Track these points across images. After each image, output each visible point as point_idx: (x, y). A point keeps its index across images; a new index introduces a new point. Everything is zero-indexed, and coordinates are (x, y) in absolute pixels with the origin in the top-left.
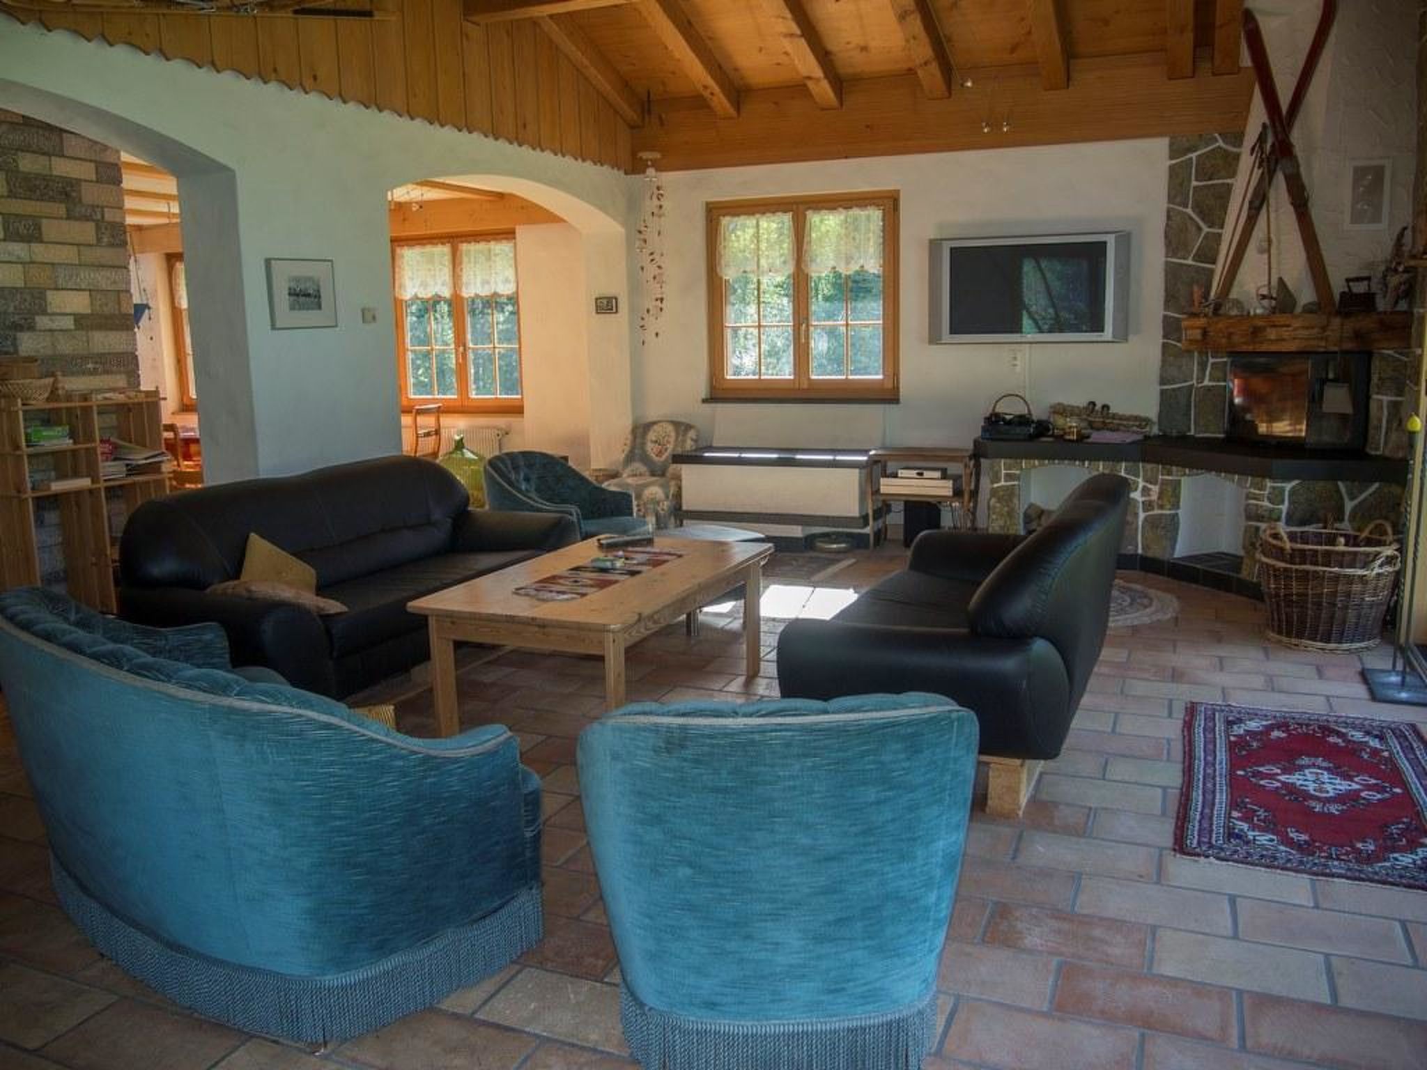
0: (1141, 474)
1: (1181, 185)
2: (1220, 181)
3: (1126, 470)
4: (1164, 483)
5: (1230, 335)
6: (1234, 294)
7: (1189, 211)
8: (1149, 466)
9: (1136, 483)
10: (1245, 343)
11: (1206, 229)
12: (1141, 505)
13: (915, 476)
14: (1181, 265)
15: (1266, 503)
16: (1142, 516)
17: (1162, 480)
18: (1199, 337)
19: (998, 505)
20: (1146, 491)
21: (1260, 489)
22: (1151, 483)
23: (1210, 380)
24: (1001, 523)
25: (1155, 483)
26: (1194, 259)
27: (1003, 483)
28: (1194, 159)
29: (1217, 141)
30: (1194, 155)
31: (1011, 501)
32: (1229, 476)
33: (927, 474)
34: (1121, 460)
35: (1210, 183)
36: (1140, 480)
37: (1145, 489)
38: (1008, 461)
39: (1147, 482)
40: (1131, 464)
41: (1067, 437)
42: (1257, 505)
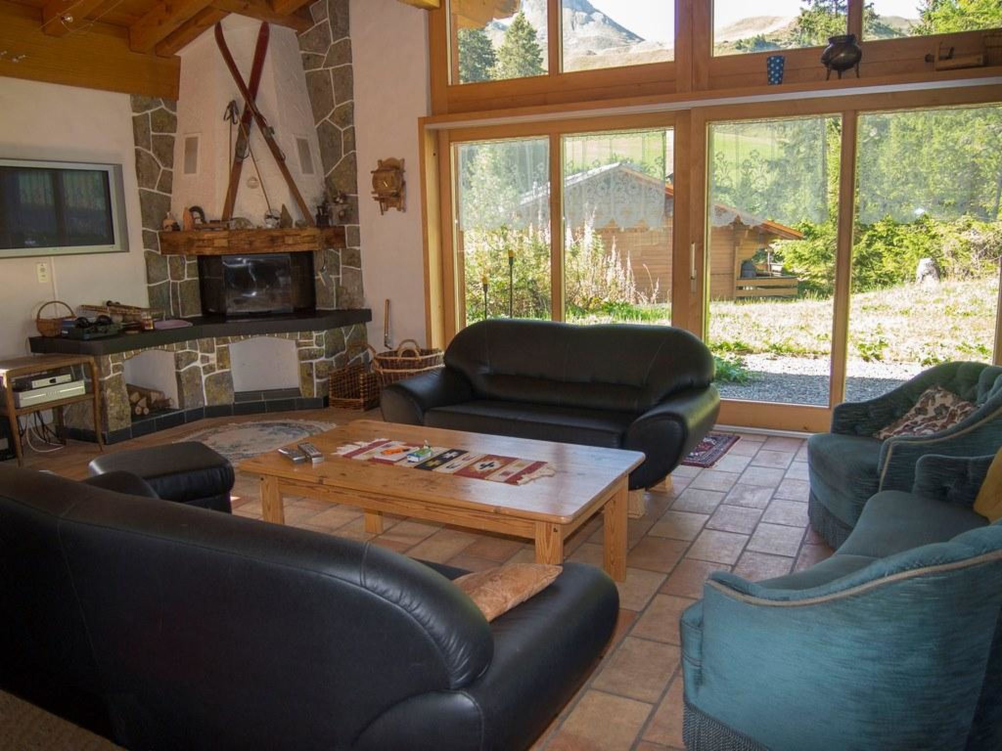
0: (198, 347)
1: (145, 132)
2: (166, 134)
3: (189, 346)
4: (219, 350)
5: (251, 243)
6: (236, 214)
7: (151, 152)
8: (204, 340)
9: (196, 354)
10: (265, 247)
11: (162, 168)
12: (202, 370)
13: (49, 384)
14: (151, 192)
15: (315, 347)
16: (204, 377)
17: (218, 348)
18: (226, 245)
19: (113, 394)
20: (205, 359)
21: (309, 339)
22: (208, 352)
23: (188, 276)
24: (117, 408)
25: (212, 351)
26: (158, 189)
27: (112, 375)
28: (150, 114)
29: (161, 104)
30: (149, 112)
31: (121, 388)
32: (282, 335)
33: (59, 379)
34: (186, 340)
35: (161, 134)
36: (198, 351)
37: (203, 358)
38: (114, 355)
39: (204, 352)
40: (191, 341)
41: (147, 328)
42: (308, 349)
